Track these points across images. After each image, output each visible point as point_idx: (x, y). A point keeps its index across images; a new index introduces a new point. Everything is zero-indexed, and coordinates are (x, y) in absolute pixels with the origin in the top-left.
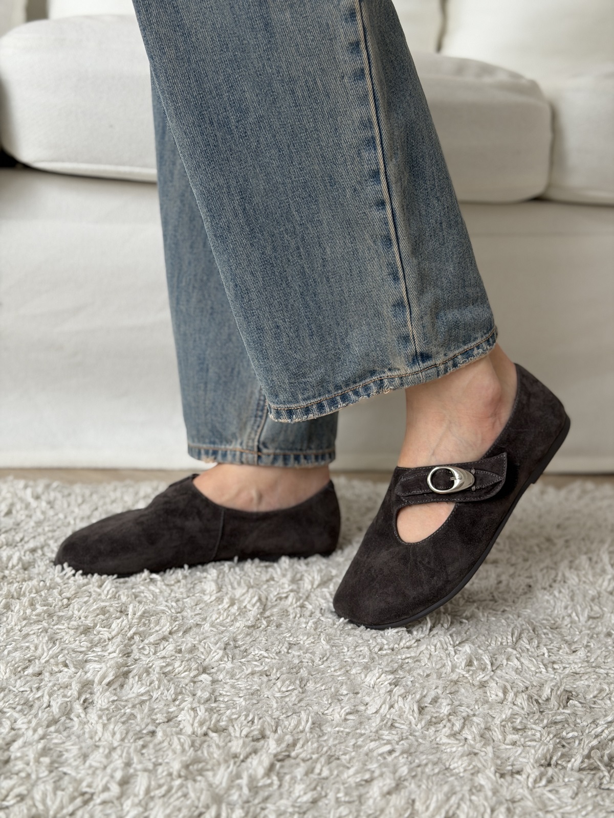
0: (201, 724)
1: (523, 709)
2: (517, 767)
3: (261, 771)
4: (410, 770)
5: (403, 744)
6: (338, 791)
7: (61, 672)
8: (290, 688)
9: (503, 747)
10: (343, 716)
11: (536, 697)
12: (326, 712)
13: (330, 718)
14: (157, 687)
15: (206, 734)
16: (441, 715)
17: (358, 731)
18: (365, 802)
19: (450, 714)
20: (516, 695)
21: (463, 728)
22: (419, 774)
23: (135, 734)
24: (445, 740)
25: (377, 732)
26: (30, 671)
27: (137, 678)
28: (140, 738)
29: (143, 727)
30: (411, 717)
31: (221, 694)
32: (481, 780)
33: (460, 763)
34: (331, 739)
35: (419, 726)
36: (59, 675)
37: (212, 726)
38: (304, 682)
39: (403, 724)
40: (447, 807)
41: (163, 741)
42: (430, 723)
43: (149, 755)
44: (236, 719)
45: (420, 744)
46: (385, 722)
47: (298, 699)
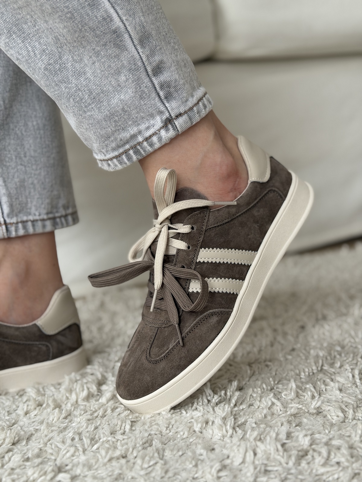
8: (152, 463)
10: (215, 475)
12: (196, 476)
24: (322, 470)
30: (279, 457)
35: (291, 464)
38: (161, 453)
39: (275, 466)
46: (258, 469)
47: (164, 471)
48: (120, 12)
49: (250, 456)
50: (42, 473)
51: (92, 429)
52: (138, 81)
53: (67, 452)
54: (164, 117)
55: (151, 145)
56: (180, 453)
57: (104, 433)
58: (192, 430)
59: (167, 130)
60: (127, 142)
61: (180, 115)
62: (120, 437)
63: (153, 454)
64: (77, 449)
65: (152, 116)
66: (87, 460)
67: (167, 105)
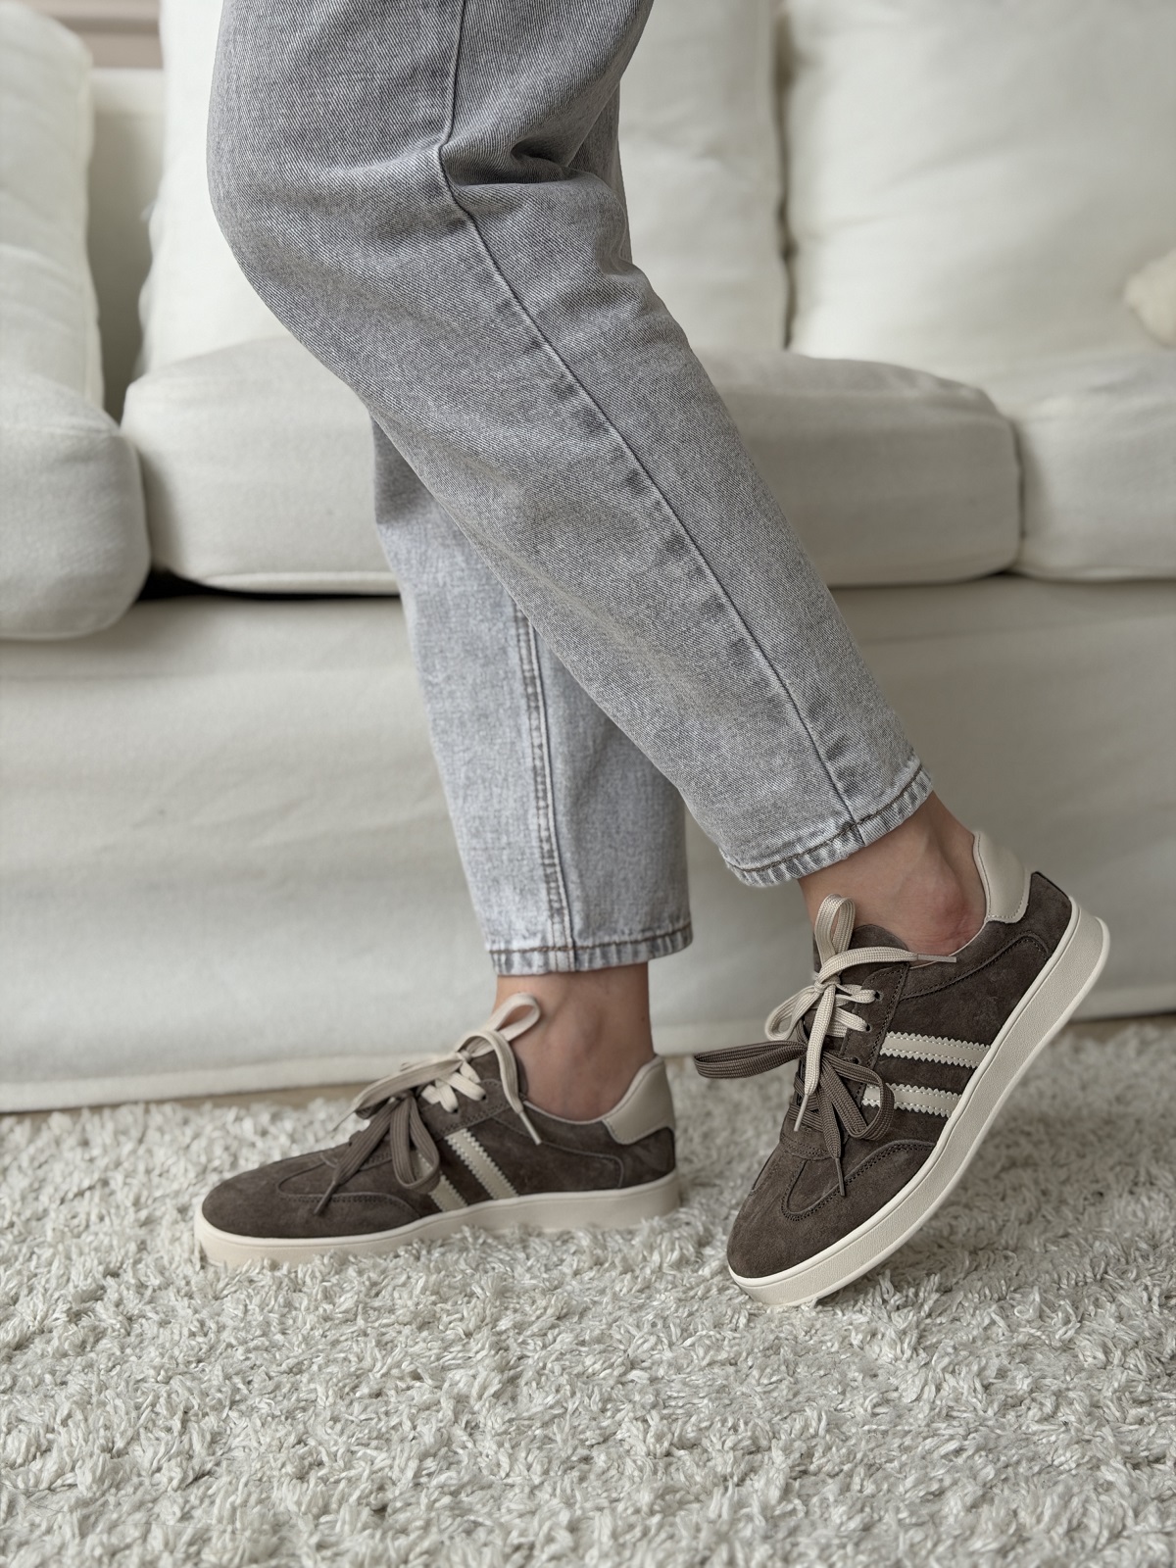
0: (659, 1438)
1: (1140, 1373)
2: (1156, 1451)
3: (774, 1494)
4: (998, 1473)
5: (974, 1438)
6: (898, 1510)
7: (409, 1388)
8: (774, 1379)
9: (1126, 1428)
10: (869, 1408)
11: (1155, 1354)
12: (840, 1406)
13: (849, 1415)
14: (568, 1394)
15: (668, 1454)
16: (1021, 1393)
17: (899, 1428)
18: (941, 1523)
19: (1032, 1391)
20: (1124, 1354)
21: (1057, 1408)
22: (1012, 1475)
23: (563, 1463)
24: (1035, 1427)
25: (928, 1425)
26: (364, 1390)
27: (534, 1384)
28: (573, 1468)
29: (570, 1452)
30: (974, 1400)
31: (670, 1397)
32: (1106, 1474)
33: (1068, 1455)
34: (863, 1443)
35: (990, 1412)
36: (409, 1392)
37: (676, 1439)
38: (791, 1367)
39: (965, 1411)
40: (1068, 1514)
41: (608, 1469)
42: (1005, 1407)
43: (594, 1488)
44: (708, 1428)
45: (999, 1436)
46: (937, 1410)
47: (791, 1393)
48: (782, 673)
49: (930, 1392)
50: (607, 1364)
51: (685, 1314)
52: (802, 768)
53: (644, 1342)
54: (841, 821)
55: (817, 861)
56: (822, 1373)
57: (703, 1323)
58: (846, 1341)
59: (845, 841)
60: (778, 851)
61: (869, 817)
62: (729, 1334)
63: (779, 1366)
64: (659, 1341)
65: (822, 817)
66: (675, 1358)
67: (848, 803)
